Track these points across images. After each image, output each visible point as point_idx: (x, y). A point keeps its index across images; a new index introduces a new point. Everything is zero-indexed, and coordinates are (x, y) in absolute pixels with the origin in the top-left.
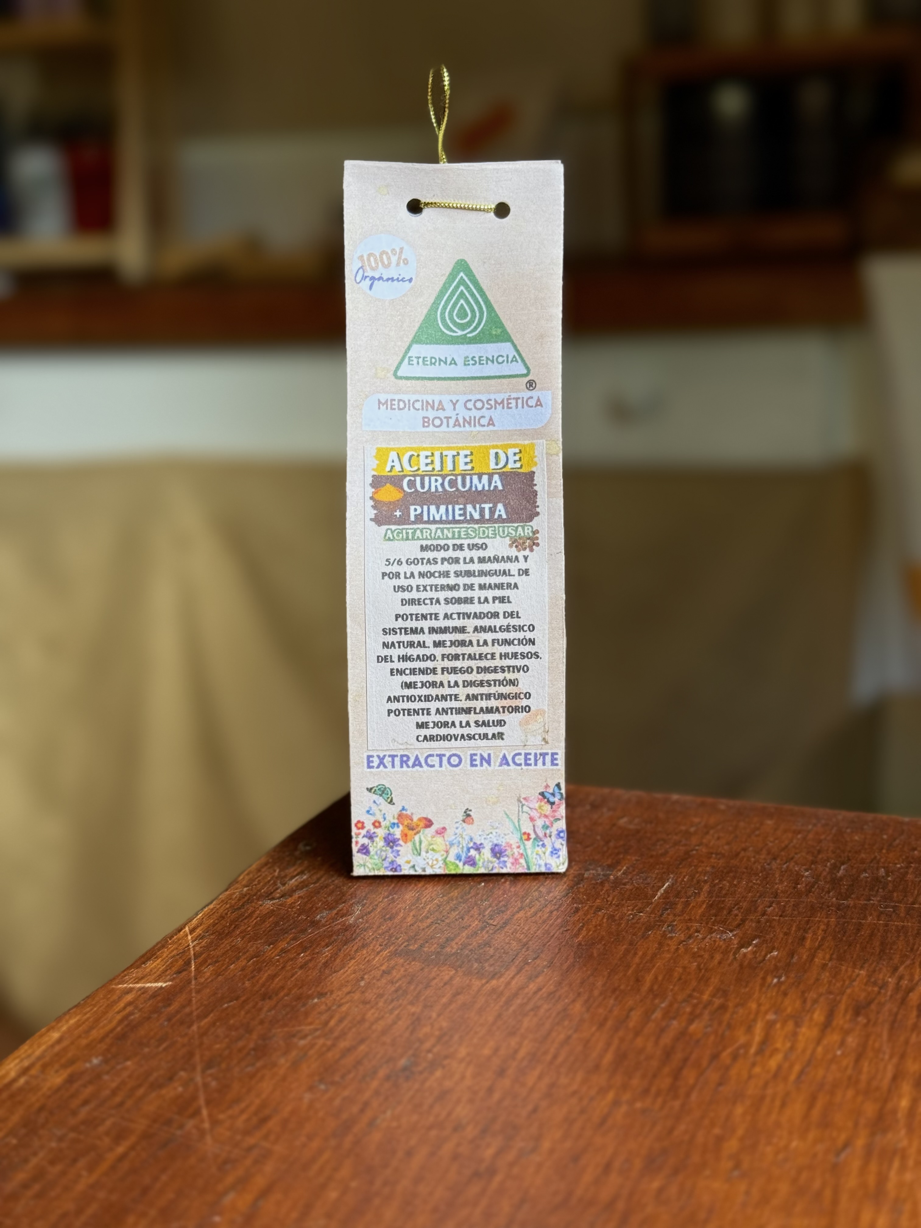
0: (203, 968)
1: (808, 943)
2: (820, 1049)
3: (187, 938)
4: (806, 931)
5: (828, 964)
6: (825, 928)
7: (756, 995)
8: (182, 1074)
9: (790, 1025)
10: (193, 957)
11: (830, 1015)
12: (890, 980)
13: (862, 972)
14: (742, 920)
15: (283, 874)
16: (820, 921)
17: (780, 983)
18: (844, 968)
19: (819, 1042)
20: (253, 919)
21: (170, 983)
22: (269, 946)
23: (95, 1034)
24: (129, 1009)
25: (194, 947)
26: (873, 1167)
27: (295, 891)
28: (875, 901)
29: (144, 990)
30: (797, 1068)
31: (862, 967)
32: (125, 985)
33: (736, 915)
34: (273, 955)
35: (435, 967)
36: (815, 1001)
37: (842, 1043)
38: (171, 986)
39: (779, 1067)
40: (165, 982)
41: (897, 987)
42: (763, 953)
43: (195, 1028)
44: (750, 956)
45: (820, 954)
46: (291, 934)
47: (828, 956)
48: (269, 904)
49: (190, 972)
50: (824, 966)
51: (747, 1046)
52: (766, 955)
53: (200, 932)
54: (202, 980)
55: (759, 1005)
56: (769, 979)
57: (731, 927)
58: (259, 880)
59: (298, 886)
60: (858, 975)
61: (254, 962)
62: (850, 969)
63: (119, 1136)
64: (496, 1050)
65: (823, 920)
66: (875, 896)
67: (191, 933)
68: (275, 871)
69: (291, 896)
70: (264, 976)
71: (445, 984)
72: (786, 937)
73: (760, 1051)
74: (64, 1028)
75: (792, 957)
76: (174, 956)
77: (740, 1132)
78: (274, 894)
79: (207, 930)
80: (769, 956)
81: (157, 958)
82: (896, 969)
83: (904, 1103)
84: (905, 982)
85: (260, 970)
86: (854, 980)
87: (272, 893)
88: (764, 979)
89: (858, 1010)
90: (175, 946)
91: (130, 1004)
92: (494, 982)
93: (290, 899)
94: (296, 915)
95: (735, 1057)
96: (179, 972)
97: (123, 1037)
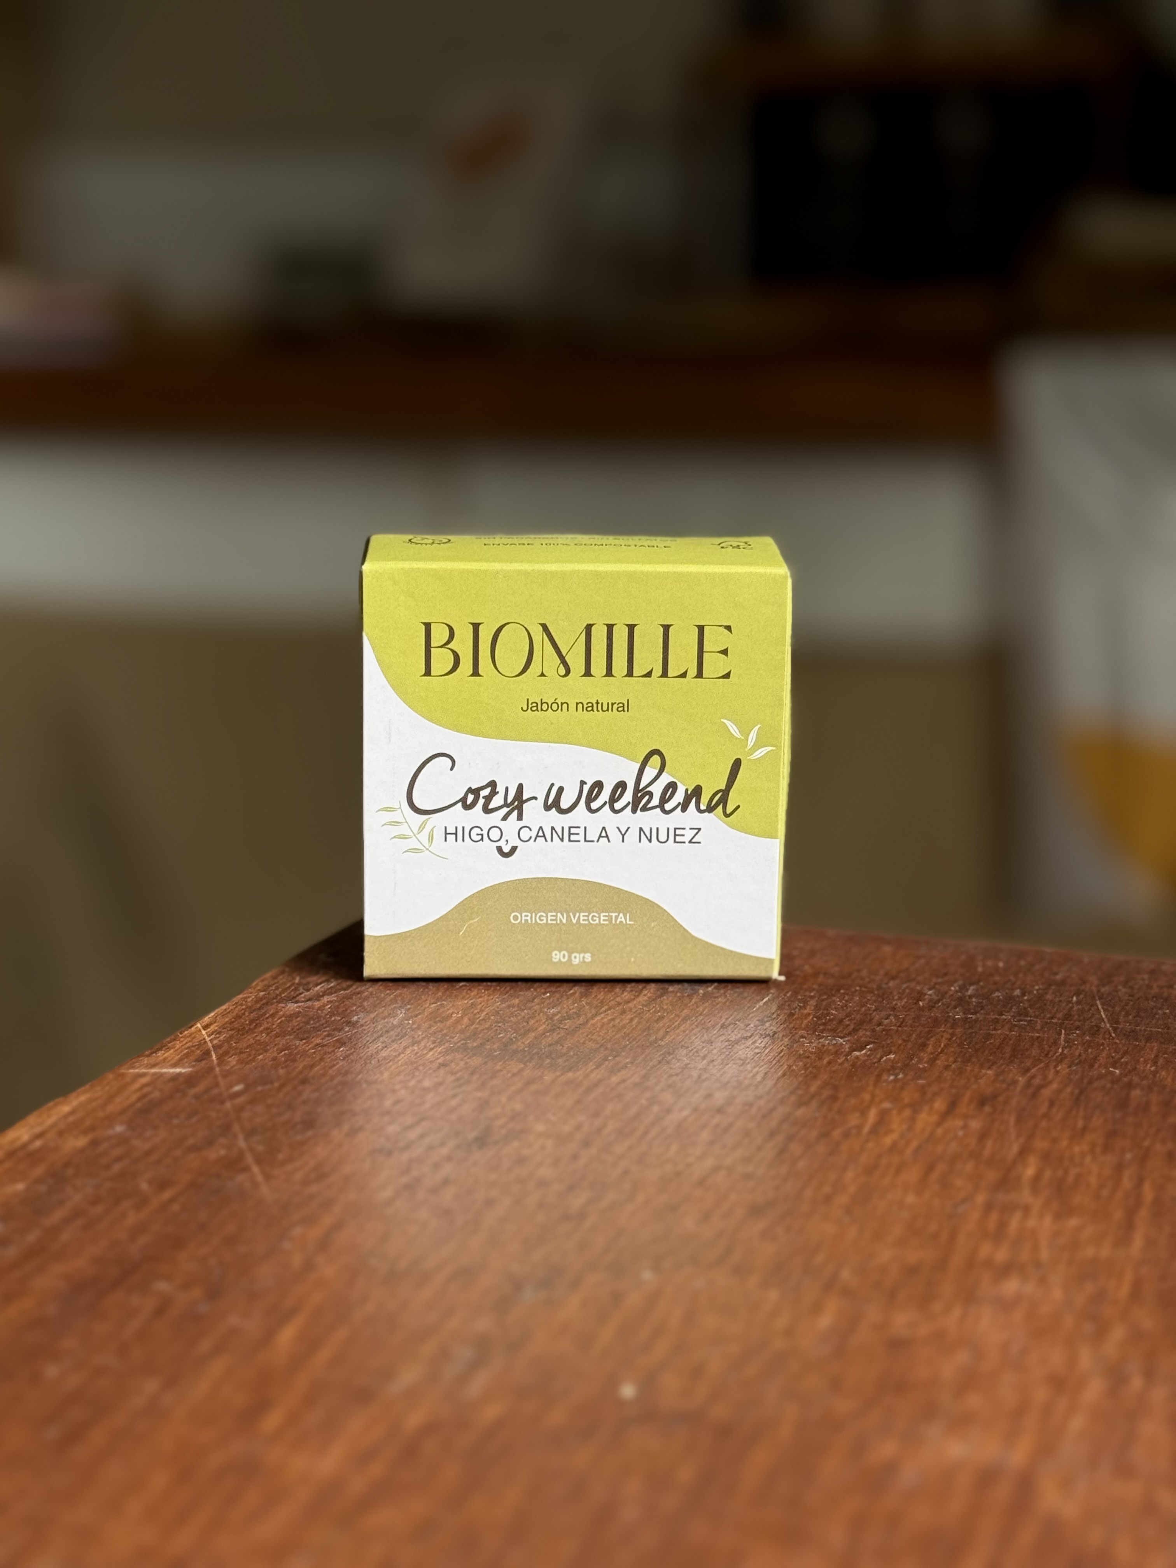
0: (226, 1058)
1: (930, 1049)
2: (940, 1131)
3: (202, 1034)
4: (928, 1039)
5: (951, 1065)
6: (950, 1037)
7: (871, 1088)
8: (223, 1140)
9: (907, 1113)
10: (212, 1048)
11: (952, 1106)
12: (1020, 1079)
13: (989, 1072)
14: (854, 1029)
15: (304, 981)
16: (944, 1032)
17: (896, 1080)
18: (969, 1069)
19: (939, 1124)
20: (276, 1019)
21: (190, 1069)
22: (301, 1040)
23: (110, 1108)
24: (146, 1090)
25: (210, 1040)
26: (994, 1217)
27: (323, 996)
28: (1007, 1016)
29: (161, 1075)
30: (914, 1144)
31: (989, 1068)
32: (137, 1070)
33: (849, 1025)
34: (307, 1048)
35: (500, 1061)
36: (936, 1094)
37: (965, 1127)
38: (192, 1072)
39: (895, 1144)
40: (184, 1067)
41: (1028, 1085)
42: (878, 1056)
43: (228, 1105)
44: (863, 1059)
45: (943, 1057)
46: (325, 1031)
47: (951, 1059)
48: (292, 1007)
49: (213, 1060)
50: (947, 1067)
51: (859, 1128)
52: (881, 1057)
53: (216, 1028)
54: (228, 1067)
55: (873, 1096)
56: (885, 1077)
57: (842, 1035)
58: (277, 986)
59: (325, 992)
60: (986, 1074)
61: (285, 1054)
62: (976, 1070)
63: (162, 1185)
64: (578, 1127)
65: (947, 1030)
66: (1008, 1012)
67: (205, 1030)
68: (294, 979)
69: (319, 1000)
70: (300, 1065)
71: (514, 1075)
72: (905, 1044)
73: (874, 1131)
74: (75, 1103)
75: (912, 1059)
76: (189, 1048)
77: (852, 1189)
78: (297, 998)
79: (223, 1027)
80: (885, 1058)
81: (169, 1049)
82: (1027, 1070)
83: (1030, 1171)
84: (1037, 1081)
85: (294, 1061)
86: (981, 1078)
87: (294, 997)
88: (879, 1077)
89: (982, 1102)
90: (189, 1039)
91: (144, 1086)
92: (570, 1075)
93: (318, 1003)
94: (328, 1016)
95: (847, 1135)
96: (199, 1060)
97: (146, 1111)
